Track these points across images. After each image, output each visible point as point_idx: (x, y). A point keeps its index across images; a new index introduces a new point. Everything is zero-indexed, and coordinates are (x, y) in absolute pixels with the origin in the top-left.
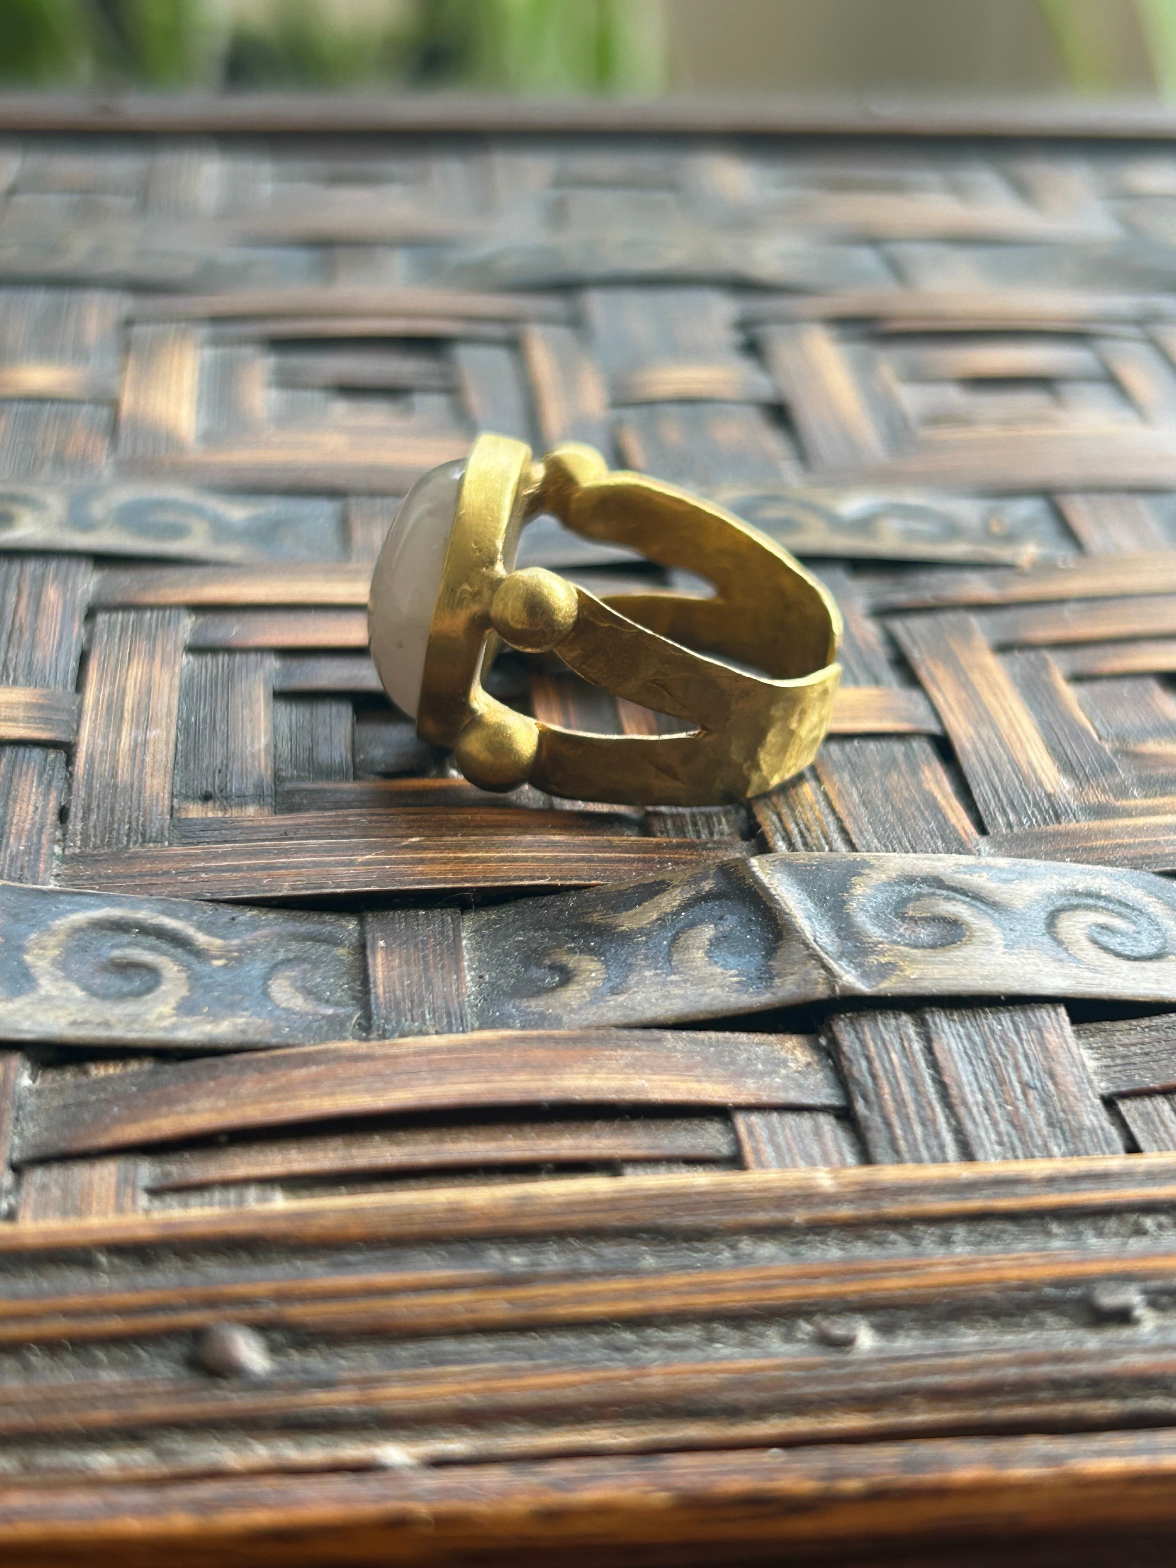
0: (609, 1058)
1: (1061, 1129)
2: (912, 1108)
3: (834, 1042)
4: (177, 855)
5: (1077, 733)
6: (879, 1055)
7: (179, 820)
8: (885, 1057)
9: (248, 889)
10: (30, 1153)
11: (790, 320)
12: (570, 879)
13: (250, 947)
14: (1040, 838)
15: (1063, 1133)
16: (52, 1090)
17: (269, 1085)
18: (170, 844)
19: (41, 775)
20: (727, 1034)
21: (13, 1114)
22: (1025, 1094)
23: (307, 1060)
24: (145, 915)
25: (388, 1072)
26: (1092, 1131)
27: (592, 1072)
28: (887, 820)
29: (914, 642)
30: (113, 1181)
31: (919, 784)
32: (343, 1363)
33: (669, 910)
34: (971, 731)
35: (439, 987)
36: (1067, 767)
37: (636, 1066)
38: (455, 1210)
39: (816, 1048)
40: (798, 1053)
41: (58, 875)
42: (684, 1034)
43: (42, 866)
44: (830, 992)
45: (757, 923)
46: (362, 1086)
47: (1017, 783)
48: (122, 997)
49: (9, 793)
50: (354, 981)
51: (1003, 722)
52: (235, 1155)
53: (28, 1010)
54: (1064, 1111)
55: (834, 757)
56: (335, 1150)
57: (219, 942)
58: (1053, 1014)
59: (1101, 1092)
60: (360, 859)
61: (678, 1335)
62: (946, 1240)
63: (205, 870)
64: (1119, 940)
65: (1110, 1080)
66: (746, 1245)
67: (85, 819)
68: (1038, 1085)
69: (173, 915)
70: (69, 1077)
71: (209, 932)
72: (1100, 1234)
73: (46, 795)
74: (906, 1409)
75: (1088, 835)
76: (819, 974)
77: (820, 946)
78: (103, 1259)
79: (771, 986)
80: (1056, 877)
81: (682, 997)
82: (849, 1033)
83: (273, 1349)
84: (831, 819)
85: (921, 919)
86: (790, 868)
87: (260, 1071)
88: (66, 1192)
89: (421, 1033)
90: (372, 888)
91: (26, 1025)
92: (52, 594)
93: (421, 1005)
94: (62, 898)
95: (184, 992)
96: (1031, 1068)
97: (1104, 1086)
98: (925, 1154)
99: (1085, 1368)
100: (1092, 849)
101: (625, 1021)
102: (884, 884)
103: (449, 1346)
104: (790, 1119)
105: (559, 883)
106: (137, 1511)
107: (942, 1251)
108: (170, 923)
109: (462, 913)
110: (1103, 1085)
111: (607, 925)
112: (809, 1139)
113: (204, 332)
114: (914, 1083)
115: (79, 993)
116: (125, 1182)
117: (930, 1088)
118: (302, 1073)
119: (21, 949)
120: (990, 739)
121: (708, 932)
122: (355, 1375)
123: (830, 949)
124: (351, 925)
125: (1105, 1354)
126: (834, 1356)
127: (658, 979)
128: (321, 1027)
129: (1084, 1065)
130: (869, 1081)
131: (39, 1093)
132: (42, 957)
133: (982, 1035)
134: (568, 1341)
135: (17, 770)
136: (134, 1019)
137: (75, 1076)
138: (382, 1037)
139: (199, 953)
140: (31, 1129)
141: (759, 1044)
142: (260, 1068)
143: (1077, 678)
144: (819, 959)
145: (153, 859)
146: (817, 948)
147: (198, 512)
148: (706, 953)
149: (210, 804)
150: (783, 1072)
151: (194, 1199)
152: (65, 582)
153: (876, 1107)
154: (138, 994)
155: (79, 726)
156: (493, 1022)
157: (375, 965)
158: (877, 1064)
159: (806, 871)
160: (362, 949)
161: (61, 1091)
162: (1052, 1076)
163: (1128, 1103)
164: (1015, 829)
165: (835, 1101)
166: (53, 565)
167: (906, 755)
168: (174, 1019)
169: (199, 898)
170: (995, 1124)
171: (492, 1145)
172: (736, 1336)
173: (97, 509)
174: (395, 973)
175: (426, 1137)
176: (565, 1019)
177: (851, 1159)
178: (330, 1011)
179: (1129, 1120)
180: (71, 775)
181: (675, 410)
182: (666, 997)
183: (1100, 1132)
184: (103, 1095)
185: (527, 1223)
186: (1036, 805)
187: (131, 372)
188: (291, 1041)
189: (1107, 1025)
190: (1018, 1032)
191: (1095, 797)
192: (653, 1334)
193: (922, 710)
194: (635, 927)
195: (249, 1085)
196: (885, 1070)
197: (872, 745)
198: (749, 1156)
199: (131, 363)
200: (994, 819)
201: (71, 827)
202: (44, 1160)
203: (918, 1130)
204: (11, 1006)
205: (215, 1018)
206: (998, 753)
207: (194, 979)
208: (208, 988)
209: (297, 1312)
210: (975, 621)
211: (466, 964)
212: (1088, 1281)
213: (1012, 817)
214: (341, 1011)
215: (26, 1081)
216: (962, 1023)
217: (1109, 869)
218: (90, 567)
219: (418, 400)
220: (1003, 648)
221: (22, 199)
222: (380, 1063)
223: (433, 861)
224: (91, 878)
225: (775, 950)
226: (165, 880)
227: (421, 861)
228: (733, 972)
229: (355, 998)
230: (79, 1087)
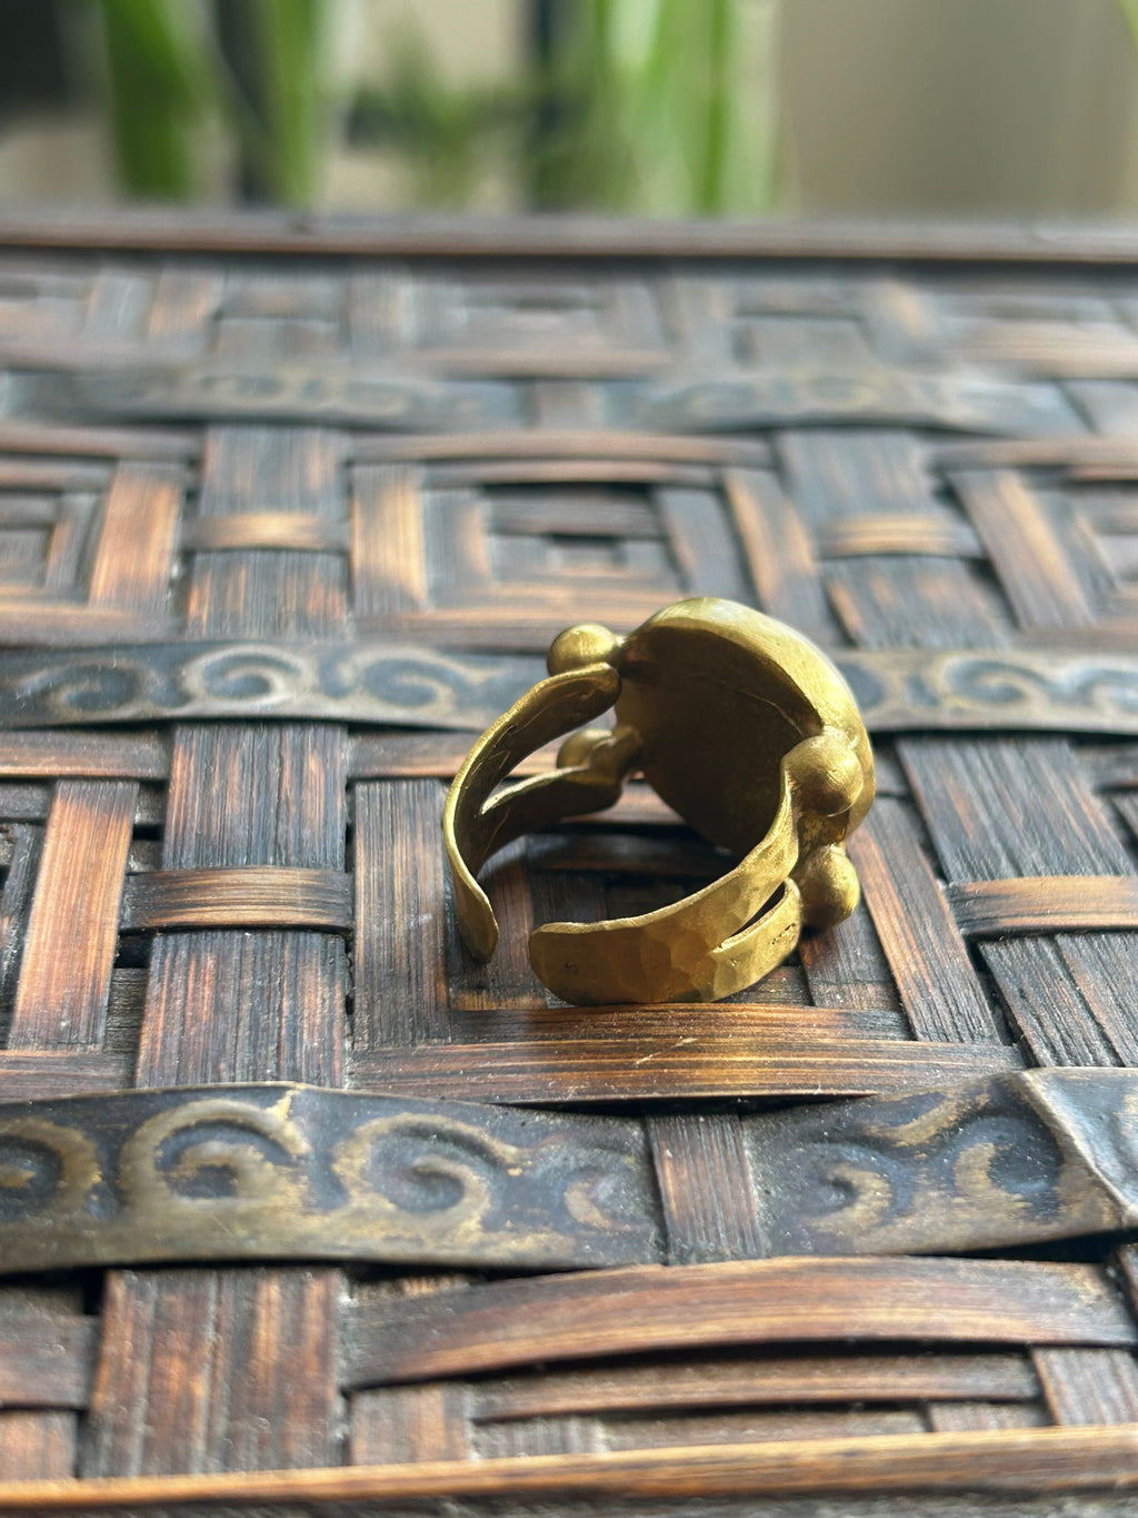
0: (907, 1289)
3: (1122, 1273)
4: (462, 1054)
7: (459, 1012)
9: (535, 1093)
10: (359, 1378)
11: (986, 466)
12: (844, 1088)
13: (543, 1156)
16: (371, 1309)
17: (581, 1311)
18: (453, 1040)
19: (323, 964)
20: (1017, 1263)
21: (337, 1336)
23: (615, 1285)
24: (438, 1121)
25: (695, 1301)
27: (893, 1306)
30: (440, 1410)
33: (946, 1125)
35: (729, 1203)
37: (934, 1299)
38: (786, 1463)
39: (1105, 1278)
40: (1087, 1284)
41: (351, 1074)
42: (976, 1263)
43: (337, 1065)
44: (1116, 1223)
45: (1036, 1144)
46: (670, 1317)
48: (428, 1210)
49: (296, 982)
50: (646, 1193)
52: (556, 1386)
53: (343, 1224)
55: (1084, 953)
56: (649, 1382)
57: (513, 1149)
60: (639, 1062)
63: (492, 1070)
66: (1071, 1506)
67: (370, 1010)
69: (466, 1120)
70: (384, 1294)
71: (504, 1139)
73: (331, 984)
76: (1104, 1203)
77: (1103, 1172)
78: (454, 1510)
79: (1056, 1214)
81: (969, 1222)
84: (1090, 1024)
86: (1061, 1082)
87: (572, 1296)
88: (397, 1420)
89: (721, 1258)
90: (656, 1094)
91: (343, 1242)
92: (313, 765)
93: (714, 1222)
94: (360, 1102)
95: (488, 1205)
101: (914, 1246)
104: (1088, 1356)
105: (834, 1092)
108: (465, 1128)
109: (740, 1119)
111: (886, 1139)
112: (1109, 1381)
113: (422, 473)
115: (390, 1206)
116: (452, 1412)
118: (610, 1299)
119: (332, 1159)
121: (986, 1149)
123: (1112, 1174)
124: (635, 1131)
127: (942, 1201)
128: (621, 1246)
131: (358, 1312)
132: (351, 1167)
135: (301, 959)
136: (441, 1235)
137: (390, 1292)
138: (682, 1260)
139: (496, 1162)
140: (356, 1351)
141: (1050, 1274)
142: (570, 1292)
144: (1104, 1187)
146: (1100, 1175)
147: (438, 674)
148: (988, 1175)
149: (486, 995)
150: (1076, 1305)
152: (323, 753)
154: (444, 1207)
155: (354, 910)
156: (788, 1246)
157: (665, 1178)
159: (1079, 1087)
160: (649, 1159)
161: (379, 1310)
165: (1129, 1339)
166: (310, 733)
168: (482, 1235)
169: (488, 1100)
171: (801, 1382)
173: (346, 673)
174: (685, 1186)
175: (736, 1371)
176: (855, 1242)
178: (627, 1227)
180: (352, 963)
181: (884, 565)
182: (951, 1222)
184: (422, 1317)
185: (858, 1481)
187: (358, 521)
188: (593, 1260)
194: (913, 1142)
195: (562, 1310)
197: (1117, 940)
198: (1054, 1400)
199: (357, 509)
201: (357, 1020)
202: (371, 1387)
204: (326, 1219)
205: (519, 1233)
207: (495, 1190)
211: (751, 1178)
214: (638, 1227)
215: (345, 1299)
218: (345, 736)
219: (630, 548)
221: (230, 324)
222: (687, 1291)
223: (709, 1064)
224: (384, 1077)
225: (1057, 1174)
226: (453, 1080)
227: (698, 1065)
228: (1018, 1196)
229: (647, 1212)
230: (396, 1307)
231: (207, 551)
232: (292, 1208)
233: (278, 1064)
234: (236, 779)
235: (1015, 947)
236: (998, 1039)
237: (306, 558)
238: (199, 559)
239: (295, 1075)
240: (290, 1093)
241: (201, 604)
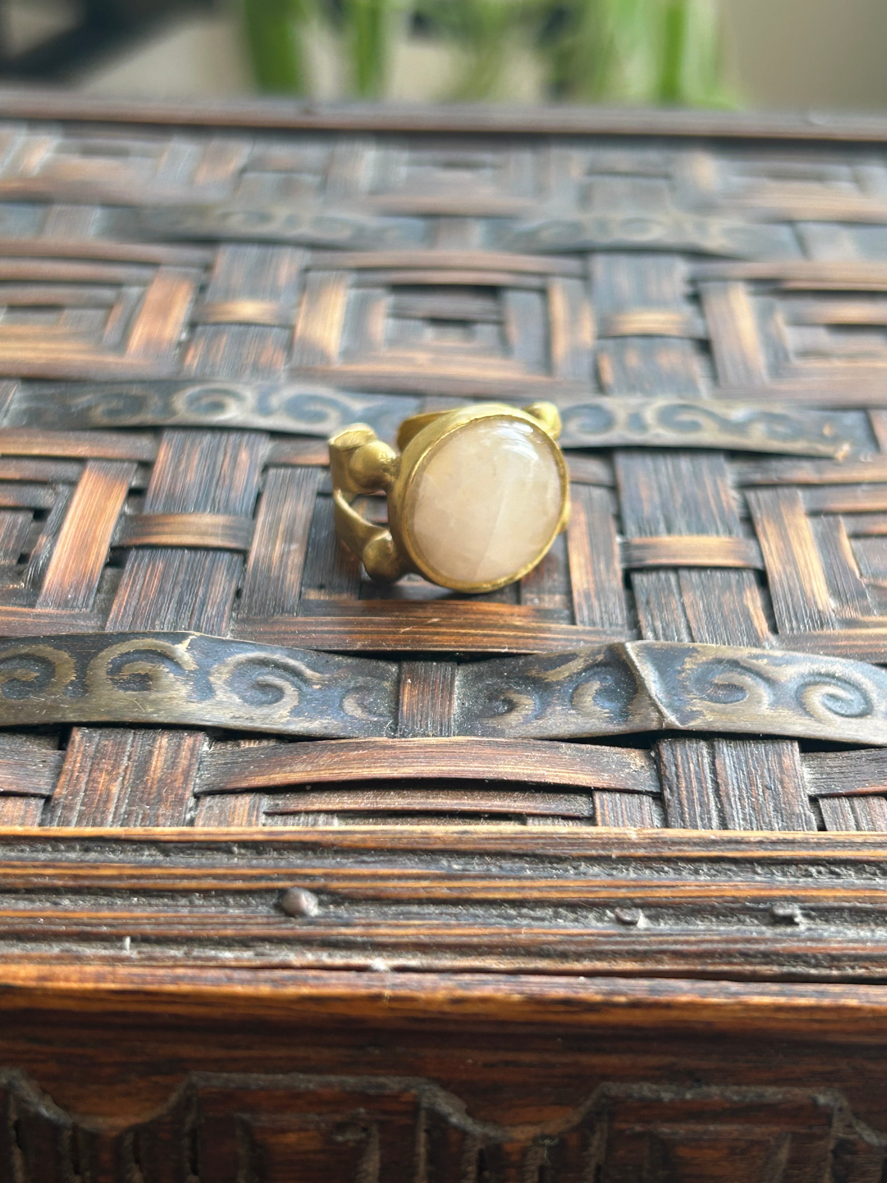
0: (527, 756)
1: (781, 813)
2: (696, 796)
3: (659, 754)
4: (300, 622)
5: (847, 571)
6: (683, 764)
7: (304, 601)
8: (686, 765)
9: (338, 645)
10: (204, 788)
11: (724, 279)
12: (522, 649)
13: (335, 679)
14: (809, 638)
15: (782, 816)
16: (219, 754)
17: (336, 759)
18: (297, 616)
19: (228, 570)
20: (598, 747)
21: (197, 766)
22: (763, 792)
23: (359, 746)
24: (279, 656)
25: (402, 756)
26: (799, 816)
27: (516, 764)
28: (717, 622)
29: (759, 506)
30: (247, 807)
31: (742, 600)
32: (357, 915)
33: (575, 671)
34: (780, 568)
35: (439, 709)
36: (836, 592)
37: (542, 762)
38: (426, 836)
39: (649, 757)
40: (637, 760)
41: (232, 630)
42: (573, 745)
43: (224, 624)
44: (660, 726)
45: (624, 683)
46: (386, 764)
47: (802, 603)
48: (261, 704)
49: (209, 579)
50: (391, 701)
51: (801, 563)
52: (313, 797)
53: (209, 708)
54: (784, 803)
55: (694, 581)
56: (368, 798)
57: (318, 675)
58: (790, 746)
59: (810, 793)
60: (402, 630)
61: (539, 913)
62: (696, 872)
63: (315, 632)
64: (839, 704)
65: (817, 787)
66: (583, 867)
67: (251, 597)
68: (773, 787)
69: (294, 658)
70: (229, 746)
71: (313, 669)
72: (784, 875)
73: (230, 581)
74: (660, 962)
75: (838, 638)
76: (655, 715)
77: (658, 699)
78: (235, 849)
79: (626, 721)
80: (809, 664)
81: (575, 723)
82: (668, 750)
83: (321, 904)
84: (683, 620)
85: (722, 685)
87: (332, 751)
88: (222, 811)
89: (425, 735)
90: (408, 648)
91: (207, 717)
92: (244, 456)
93: (426, 719)
94: (233, 644)
95: (296, 703)
96: (770, 778)
97: (812, 791)
98: (699, 823)
99: (762, 947)
100: (838, 647)
101: (540, 735)
102: (703, 663)
103: (415, 909)
104: (626, 797)
105: (515, 651)
106: (242, 982)
107: (693, 878)
108: (292, 662)
109: (458, 665)
110: (813, 789)
111: (539, 678)
113: (351, 278)
114: (700, 781)
115: (238, 700)
116: (254, 807)
117: (710, 785)
118: (354, 754)
119: (208, 673)
120: (791, 573)
121: (596, 685)
122: (363, 921)
123: (664, 700)
124: (394, 668)
125: (775, 941)
126: (622, 930)
127: (564, 712)
128: (369, 727)
129: (802, 778)
130: (675, 779)
131: (212, 755)
132: (220, 678)
133: (746, 756)
134: (480, 911)
135: (216, 564)
136: (266, 717)
137: (232, 747)
138: (403, 736)
139: (306, 681)
140: (206, 775)
141: (616, 753)
143: (855, 536)
144: (656, 707)
145: (287, 624)
146: (656, 699)
147: (333, 404)
148: (593, 698)
149: (323, 591)
150: (627, 771)
151: (291, 820)
152: (252, 448)
153: (676, 795)
154: (271, 703)
155: (252, 540)
156: (466, 731)
157: (404, 694)
158: (681, 770)
159: (660, 653)
160: (398, 683)
161: (224, 755)
162: (782, 782)
163: (825, 800)
164: (795, 632)
165: (654, 790)
166: (246, 437)
167: (738, 582)
168: (288, 718)
169: (309, 648)
170: (743, 808)
171: (455, 801)
172: (571, 916)
173: (275, 401)
174: (415, 699)
175: (419, 794)
176: (507, 731)
177: (657, 822)
178: (376, 719)
179: (823, 811)
180: (246, 570)
181: (638, 342)
182: (566, 723)
183: (803, 817)
184: (246, 759)
186: (811, 617)
187: (304, 308)
188: (351, 735)
189: (822, 754)
190: (767, 756)
191: (850, 613)
192: (525, 911)
193: (754, 552)
194: (554, 680)
195: (325, 758)
196: (685, 773)
197: (718, 574)
198: (599, 818)
199: (305, 299)
200: (783, 624)
201: (242, 601)
202: (212, 793)
203: (698, 809)
204: (200, 705)
205: (312, 719)
206: (795, 584)
207: (302, 696)
208: (309, 702)
209: (335, 885)
210: (800, 493)
211: (455, 696)
212: (772, 900)
213: (794, 623)
214: (382, 719)
215: (205, 748)
216: (735, 748)
217: (843, 661)
218: (268, 438)
219: (480, 328)
220: (814, 514)
221: (250, 176)
222: (398, 751)
223: (444, 634)
224: (252, 633)
225: (632, 699)
226: (292, 636)
227: (438, 634)
228: (607, 710)
229: (390, 712)
230: (233, 753)
231: (205, 324)
232: (182, 698)
233: (190, 624)
234: (196, 462)
235: (653, 577)
236: (626, 627)
237: (266, 330)
238: (200, 329)
239: (198, 629)
240: (191, 637)
241: (194, 357)
